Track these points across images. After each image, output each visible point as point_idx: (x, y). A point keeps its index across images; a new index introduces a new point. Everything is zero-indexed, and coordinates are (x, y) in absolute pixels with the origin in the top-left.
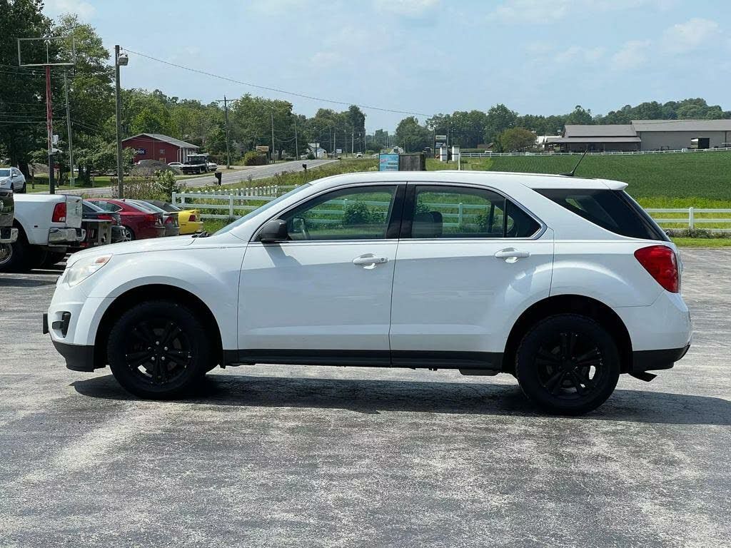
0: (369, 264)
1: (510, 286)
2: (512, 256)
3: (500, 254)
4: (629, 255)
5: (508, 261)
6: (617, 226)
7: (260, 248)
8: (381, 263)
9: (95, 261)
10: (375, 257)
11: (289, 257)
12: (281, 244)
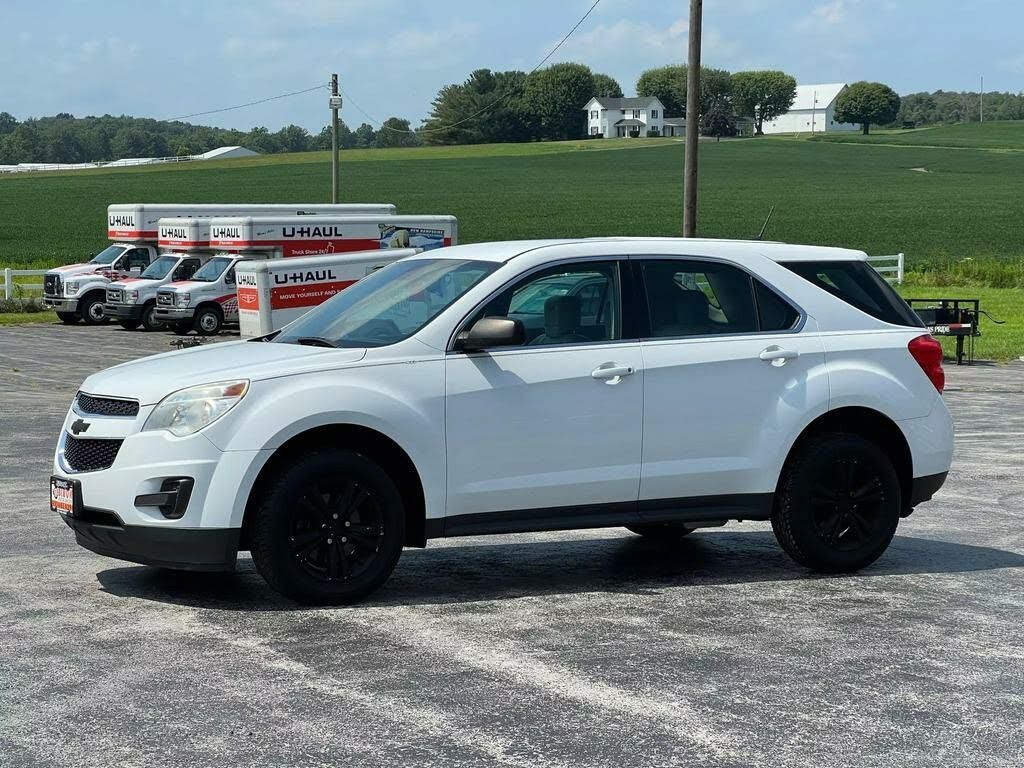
0: (611, 377)
1: (781, 400)
2: (777, 358)
3: (764, 355)
4: (902, 349)
5: (774, 363)
6: (880, 310)
7: (463, 361)
8: (626, 375)
9: (223, 392)
10: (618, 367)
11: (507, 372)
12: (491, 354)
